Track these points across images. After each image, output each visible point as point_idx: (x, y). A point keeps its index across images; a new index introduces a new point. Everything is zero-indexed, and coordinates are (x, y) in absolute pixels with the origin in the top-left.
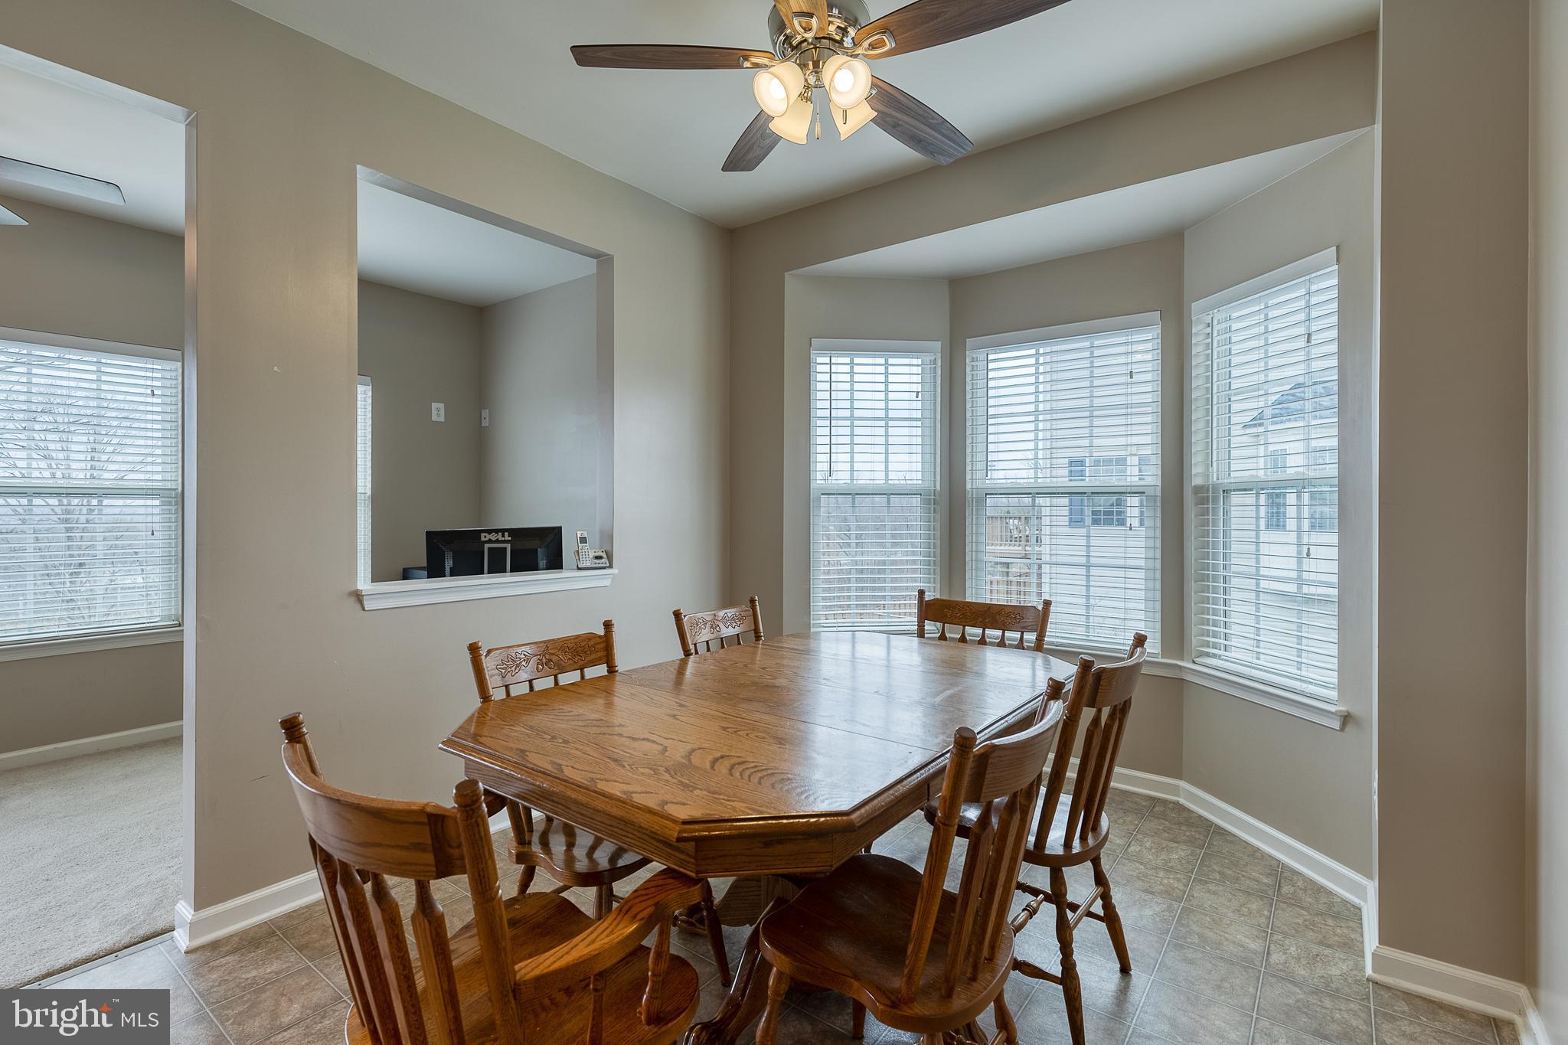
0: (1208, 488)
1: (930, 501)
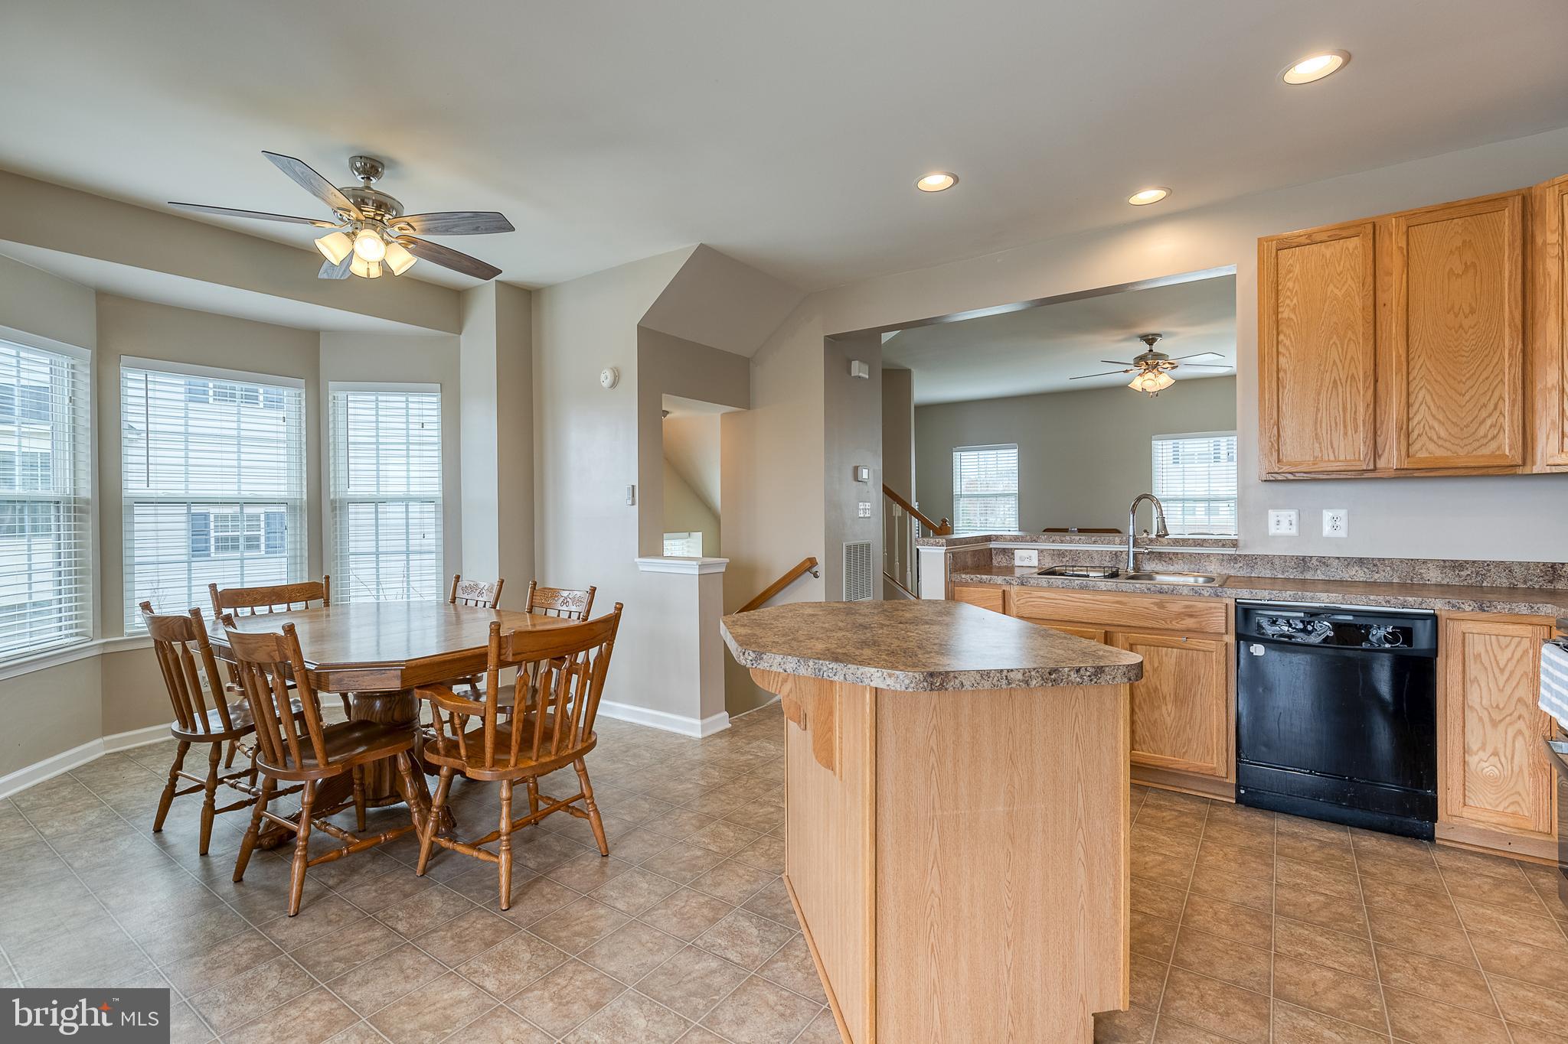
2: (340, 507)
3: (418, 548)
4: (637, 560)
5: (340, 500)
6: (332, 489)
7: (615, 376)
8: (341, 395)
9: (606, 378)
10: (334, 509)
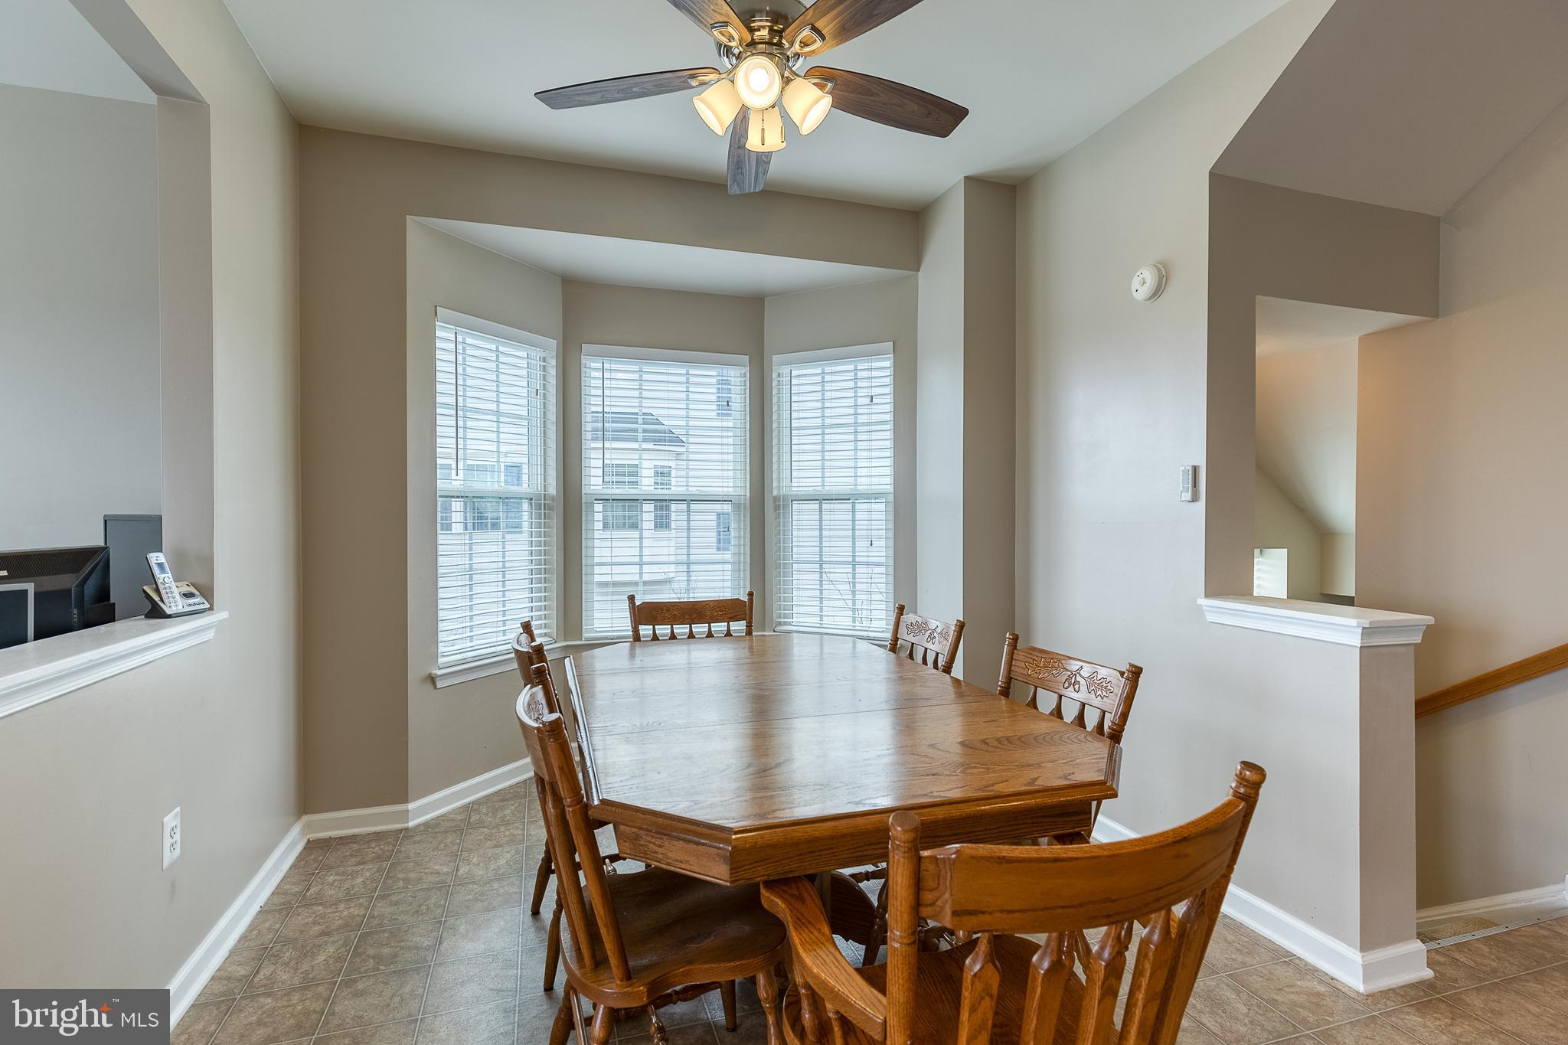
0: (779, 499)
1: (541, 505)
2: (782, 504)
3: (864, 559)
4: (1203, 602)
5: (783, 496)
6: (775, 485)
7: (1161, 277)
8: (785, 370)
9: (1142, 284)
10: (777, 508)
